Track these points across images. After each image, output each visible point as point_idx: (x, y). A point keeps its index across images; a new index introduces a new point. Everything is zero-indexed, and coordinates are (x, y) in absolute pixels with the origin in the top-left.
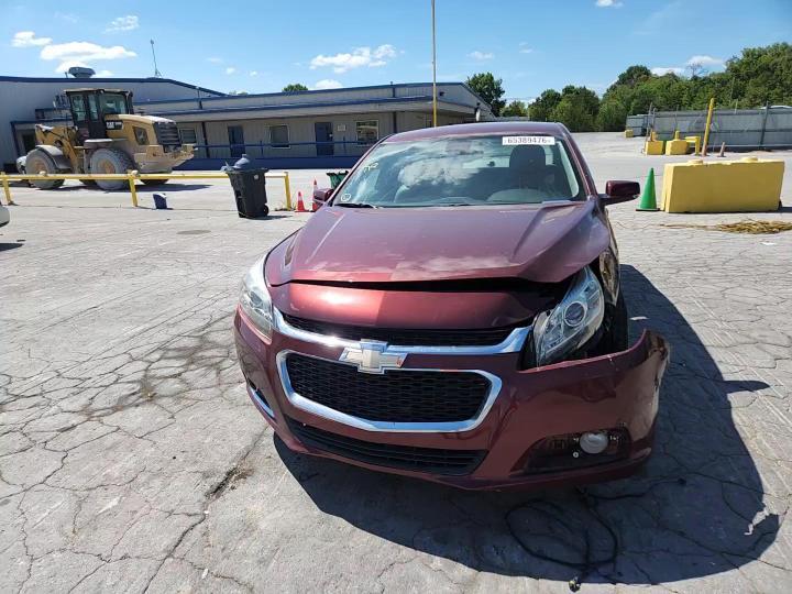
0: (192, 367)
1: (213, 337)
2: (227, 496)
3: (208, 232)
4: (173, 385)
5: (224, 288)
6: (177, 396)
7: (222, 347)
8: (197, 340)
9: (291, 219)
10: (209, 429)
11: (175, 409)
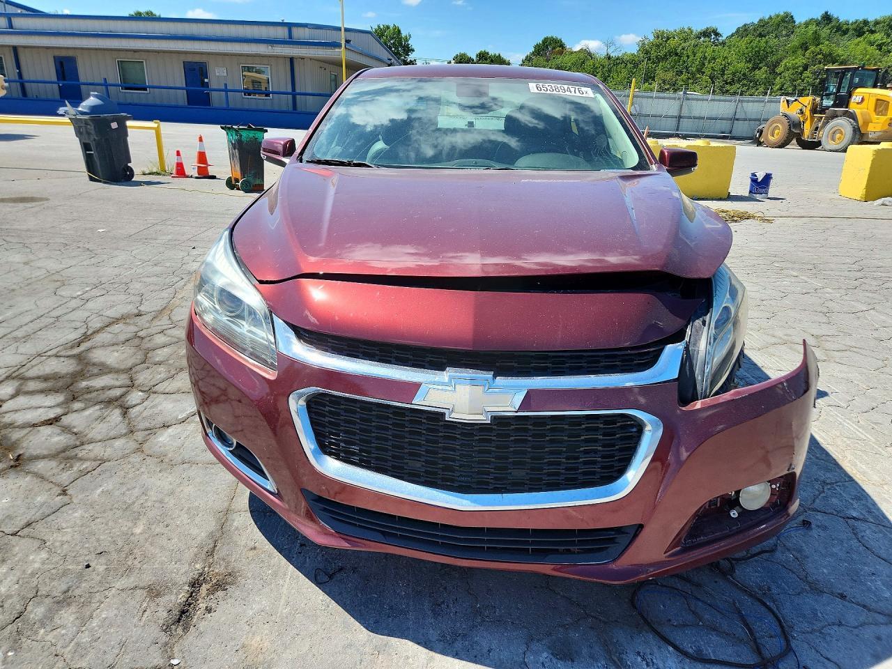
0: (77, 405)
1: (98, 356)
2: (202, 625)
3: (47, 199)
4: (51, 438)
5: (95, 281)
6: (64, 456)
7: (117, 371)
8: (72, 361)
9: (170, 186)
10: (136, 507)
11: (65, 477)
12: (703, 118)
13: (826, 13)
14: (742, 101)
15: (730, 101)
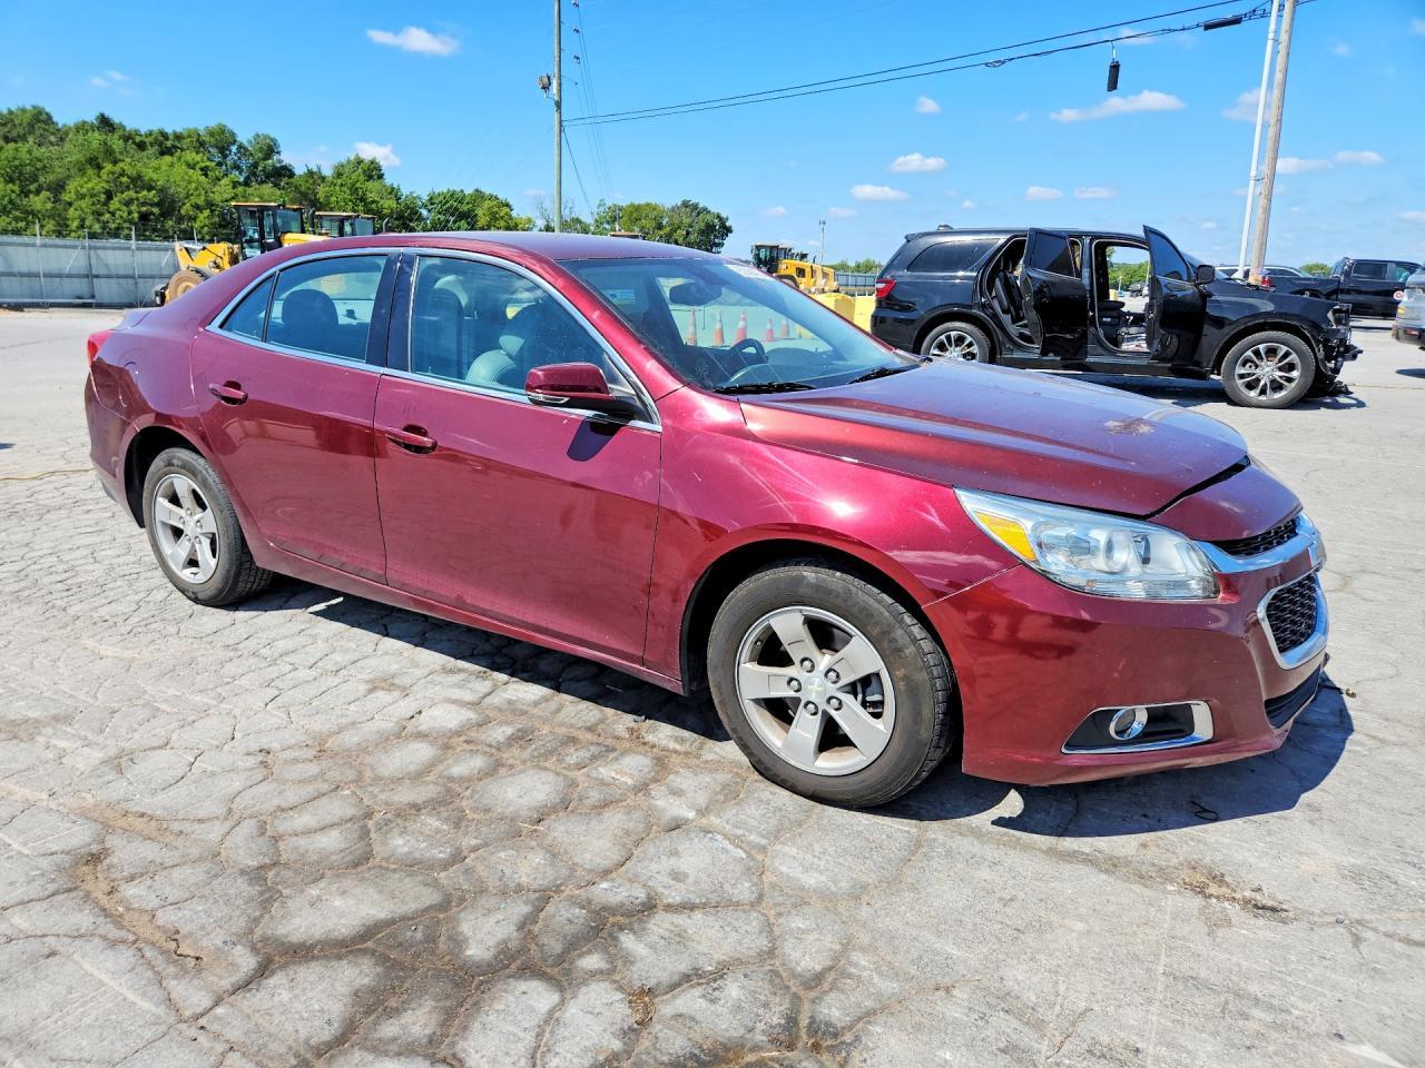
12: (37, 275)
13: (102, 115)
14: (96, 248)
15: (75, 247)
